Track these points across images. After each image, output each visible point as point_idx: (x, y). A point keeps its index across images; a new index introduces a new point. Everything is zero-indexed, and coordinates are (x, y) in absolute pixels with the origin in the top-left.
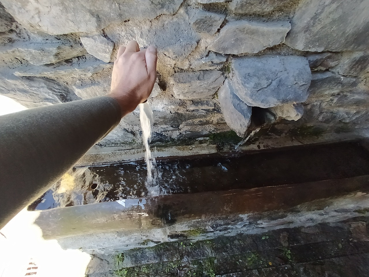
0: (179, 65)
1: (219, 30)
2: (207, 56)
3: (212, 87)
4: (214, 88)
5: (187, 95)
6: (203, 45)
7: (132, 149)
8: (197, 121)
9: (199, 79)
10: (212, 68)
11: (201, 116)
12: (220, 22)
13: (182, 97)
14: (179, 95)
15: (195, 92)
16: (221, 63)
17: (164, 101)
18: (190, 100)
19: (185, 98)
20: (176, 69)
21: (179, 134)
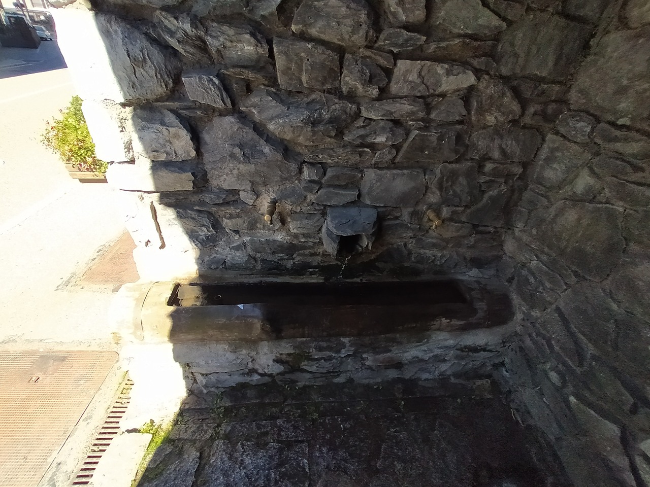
0: (294, 209)
1: (317, 192)
2: (312, 205)
3: (316, 224)
4: (318, 226)
5: (299, 229)
6: (308, 199)
7: (252, 275)
8: (307, 252)
9: (307, 219)
10: (315, 212)
11: (310, 248)
12: (317, 188)
13: (295, 231)
14: (294, 229)
15: (304, 228)
16: (321, 210)
17: (283, 233)
18: (302, 234)
19: (298, 232)
20: (292, 212)
21: (292, 263)
